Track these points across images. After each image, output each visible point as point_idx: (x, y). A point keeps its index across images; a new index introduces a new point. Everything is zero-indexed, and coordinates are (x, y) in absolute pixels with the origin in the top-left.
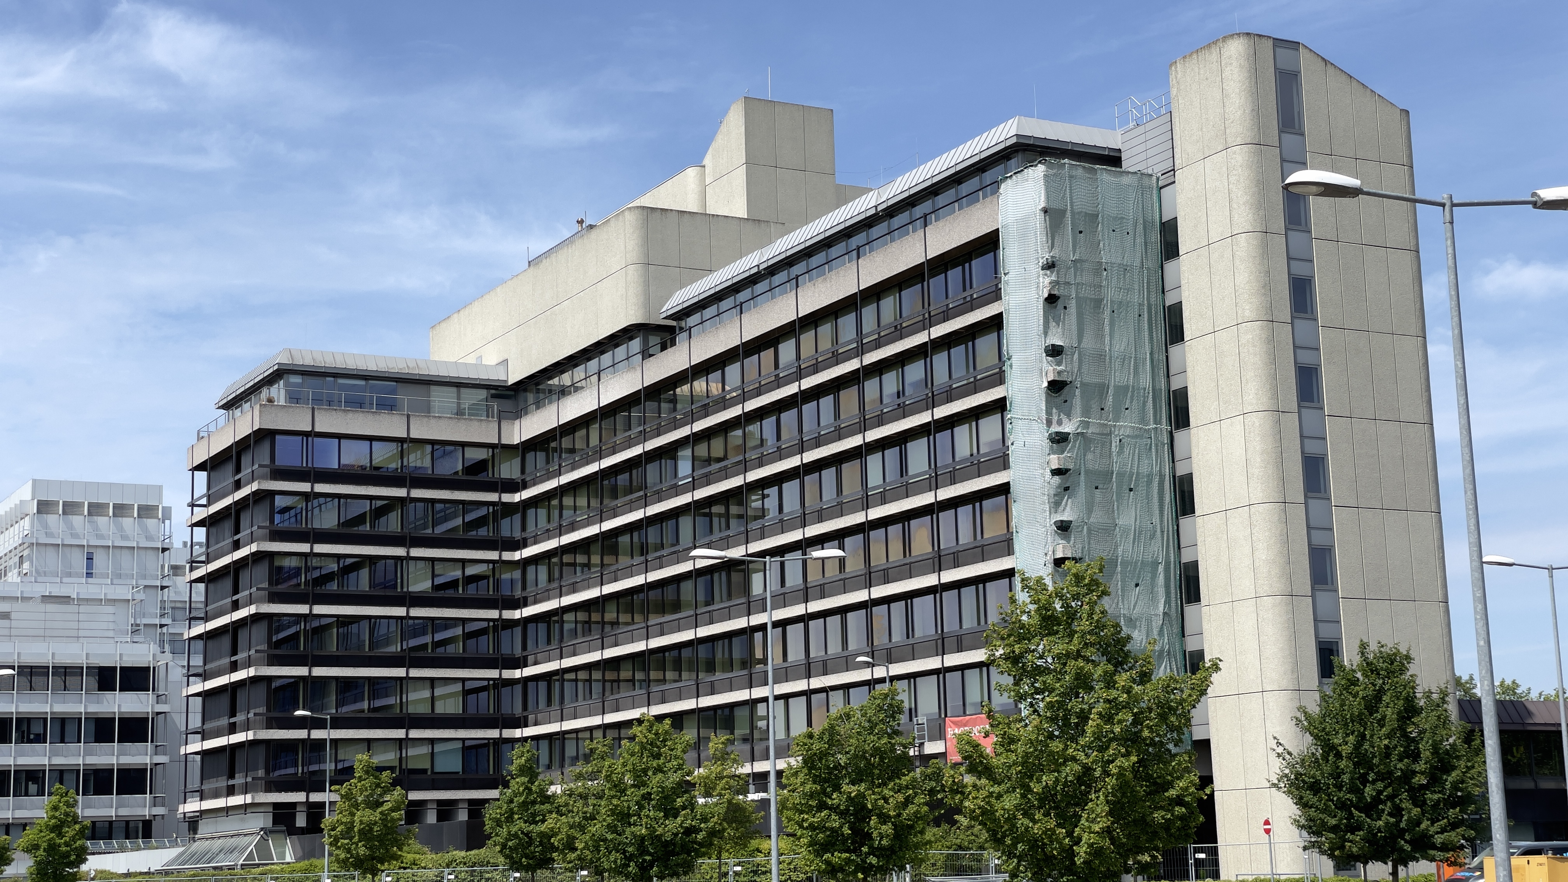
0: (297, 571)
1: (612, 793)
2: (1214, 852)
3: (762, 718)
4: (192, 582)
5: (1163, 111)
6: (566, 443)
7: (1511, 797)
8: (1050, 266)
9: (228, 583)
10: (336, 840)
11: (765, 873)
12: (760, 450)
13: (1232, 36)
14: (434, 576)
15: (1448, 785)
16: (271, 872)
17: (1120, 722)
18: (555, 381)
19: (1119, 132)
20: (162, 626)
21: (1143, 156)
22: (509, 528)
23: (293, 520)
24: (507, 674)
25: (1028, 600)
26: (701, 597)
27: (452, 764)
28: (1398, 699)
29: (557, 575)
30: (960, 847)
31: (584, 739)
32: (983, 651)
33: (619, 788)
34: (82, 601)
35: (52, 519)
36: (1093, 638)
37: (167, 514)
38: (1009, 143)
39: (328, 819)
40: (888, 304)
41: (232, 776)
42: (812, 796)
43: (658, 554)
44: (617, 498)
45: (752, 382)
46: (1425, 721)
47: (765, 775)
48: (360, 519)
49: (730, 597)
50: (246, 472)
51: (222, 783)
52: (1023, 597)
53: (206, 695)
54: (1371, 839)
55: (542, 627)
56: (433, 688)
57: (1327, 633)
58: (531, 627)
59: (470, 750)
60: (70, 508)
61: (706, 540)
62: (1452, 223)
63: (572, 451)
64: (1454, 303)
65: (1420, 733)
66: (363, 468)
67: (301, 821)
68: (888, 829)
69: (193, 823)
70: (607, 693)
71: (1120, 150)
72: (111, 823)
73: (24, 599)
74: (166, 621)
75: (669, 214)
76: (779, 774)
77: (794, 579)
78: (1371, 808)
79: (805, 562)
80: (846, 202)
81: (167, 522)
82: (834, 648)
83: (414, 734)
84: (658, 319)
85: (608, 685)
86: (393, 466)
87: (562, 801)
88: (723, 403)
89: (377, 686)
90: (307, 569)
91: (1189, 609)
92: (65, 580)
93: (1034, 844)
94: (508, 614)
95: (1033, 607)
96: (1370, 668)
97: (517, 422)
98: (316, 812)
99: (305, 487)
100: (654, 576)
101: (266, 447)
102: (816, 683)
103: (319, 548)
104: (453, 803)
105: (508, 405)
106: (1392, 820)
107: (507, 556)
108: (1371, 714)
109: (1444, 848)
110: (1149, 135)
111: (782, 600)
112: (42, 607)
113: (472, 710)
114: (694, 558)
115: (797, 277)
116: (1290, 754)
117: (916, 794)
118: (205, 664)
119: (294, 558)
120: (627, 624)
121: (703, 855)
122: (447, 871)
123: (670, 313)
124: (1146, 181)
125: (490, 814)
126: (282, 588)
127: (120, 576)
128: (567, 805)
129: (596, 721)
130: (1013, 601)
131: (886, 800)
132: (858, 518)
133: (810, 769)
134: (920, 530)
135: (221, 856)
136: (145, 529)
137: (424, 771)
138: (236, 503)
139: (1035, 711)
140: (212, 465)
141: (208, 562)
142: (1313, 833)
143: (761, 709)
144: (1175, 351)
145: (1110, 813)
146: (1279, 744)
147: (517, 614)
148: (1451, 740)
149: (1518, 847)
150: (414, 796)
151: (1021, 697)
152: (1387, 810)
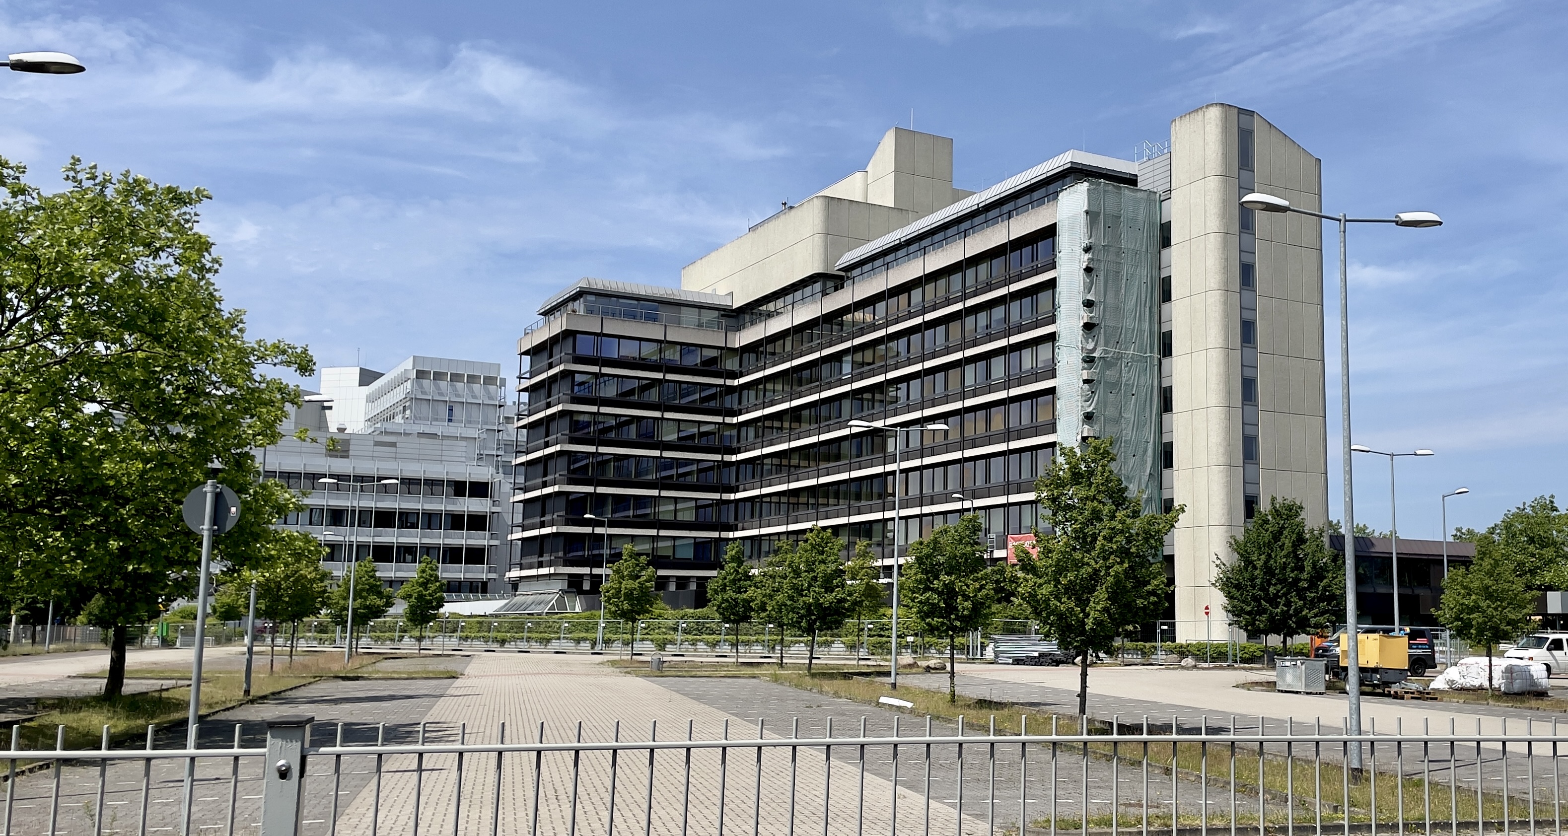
0: (588, 424)
1: (792, 575)
2: (1173, 625)
3: (890, 531)
4: (518, 428)
5: (1166, 151)
6: (770, 348)
7: (1361, 599)
8: (1087, 250)
9: (542, 430)
10: (609, 599)
11: (887, 629)
12: (896, 359)
13: (1212, 105)
14: (679, 431)
15: (1320, 588)
16: (566, 618)
17: (1117, 542)
18: (764, 308)
19: (1137, 163)
20: (497, 456)
21: (1151, 180)
22: (730, 402)
23: (586, 390)
24: (725, 496)
25: (1064, 462)
26: (854, 452)
27: (689, 554)
28: (1293, 533)
29: (760, 434)
30: (1014, 618)
31: (774, 540)
32: (1034, 493)
33: (797, 573)
34: (444, 437)
35: (426, 382)
36: (1102, 488)
37: (503, 382)
38: (1066, 167)
39: (604, 585)
40: (983, 268)
41: (541, 555)
42: (920, 582)
43: (827, 423)
44: (801, 386)
45: (892, 315)
46: (1308, 548)
47: (891, 567)
48: (631, 392)
49: (872, 453)
50: (556, 358)
51: (535, 559)
52: (1061, 460)
53: (525, 502)
54: (1271, 619)
55: (750, 467)
56: (676, 504)
57: (1251, 491)
58: (742, 466)
59: (700, 546)
60: (438, 376)
61: (859, 415)
62: (1344, 232)
63: (774, 354)
64: (1343, 283)
65: (1305, 555)
66: (635, 358)
67: (586, 586)
68: (968, 604)
69: (515, 585)
70: (791, 510)
71: (1136, 176)
72: (460, 582)
73: (406, 434)
74: (502, 453)
75: (843, 202)
76: (900, 567)
77: (915, 443)
78: (1273, 601)
79: (922, 431)
80: (958, 200)
81: (503, 388)
82: (939, 488)
83: (663, 533)
84: (834, 270)
85: (791, 506)
86: (654, 358)
87: (758, 579)
88: (874, 328)
89: (639, 501)
90: (595, 423)
91: (1166, 472)
92: (433, 423)
93: (1061, 616)
94: (727, 458)
95: (1066, 466)
96: (1277, 513)
97: (738, 333)
98: (596, 580)
99: (595, 369)
100: (824, 437)
101: (571, 340)
102: (926, 510)
103: (604, 410)
104: (688, 578)
105: (732, 321)
106: (1285, 609)
107: (728, 420)
108: (1276, 542)
109: (1316, 626)
110: (1156, 166)
111: (906, 456)
112: (417, 440)
113: (701, 519)
114: (851, 426)
115: (925, 248)
116: (1224, 565)
117: (987, 583)
118: (525, 482)
119: (586, 415)
120: (805, 467)
121: (849, 617)
122: (681, 621)
123: (841, 267)
124: (1152, 196)
125: (711, 586)
126: (578, 434)
127: (470, 422)
128: (761, 582)
129: (782, 529)
130: (1054, 462)
131: (968, 587)
132: (958, 405)
133: (920, 564)
134: (997, 414)
135: (533, 606)
136: (488, 392)
137: (669, 557)
138: (549, 378)
139: (1065, 532)
140: (535, 352)
141: (529, 415)
142: (1236, 615)
143: (890, 525)
144: (1165, 306)
145: (1109, 599)
146: (1218, 558)
147: (733, 458)
148: (1324, 560)
149: (1362, 629)
150: (662, 573)
151: (1056, 524)
152: (1283, 602)
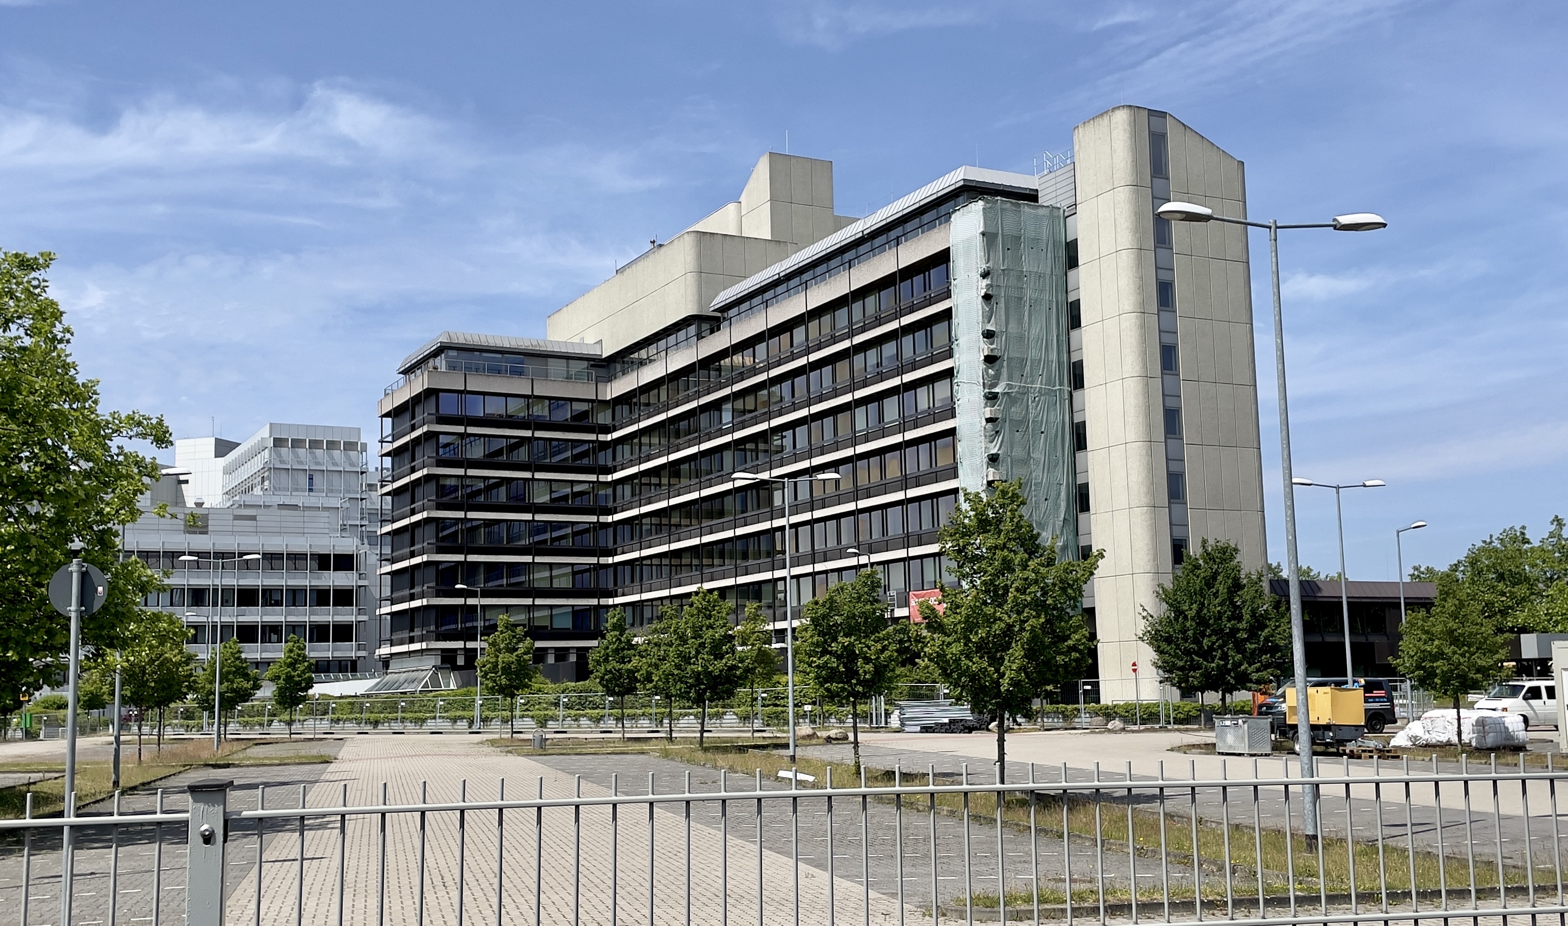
0: (455, 489)
1: (678, 642)
2: (1096, 685)
3: (781, 592)
4: (382, 495)
5: (1069, 161)
6: (644, 399)
7: (1309, 649)
8: (985, 275)
9: (407, 496)
10: (486, 674)
11: (783, 698)
12: (780, 405)
13: (1118, 108)
14: (551, 492)
15: (1262, 639)
16: (441, 695)
17: (1030, 593)
18: (636, 355)
19: (1037, 177)
20: (362, 526)
21: (1054, 195)
22: (604, 458)
23: (452, 452)
24: (603, 560)
25: (969, 509)
26: (738, 508)
27: (567, 623)
28: (1228, 578)
29: (637, 492)
30: (919, 682)
31: (658, 606)
32: (937, 545)
33: (683, 639)
34: (306, 508)
35: (284, 451)
36: (1012, 535)
37: (364, 448)
38: (958, 185)
39: (480, 659)
40: (871, 301)
41: (412, 630)
42: (817, 645)
43: (709, 477)
44: (679, 438)
45: (775, 356)
46: (1247, 594)
47: (783, 631)
48: (499, 452)
49: (759, 507)
50: (419, 418)
51: (406, 635)
52: (965, 506)
53: (393, 574)
54: (1207, 675)
55: (628, 528)
56: (551, 570)
57: (1178, 533)
58: (619, 528)
59: (578, 614)
60: (297, 443)
61: (742, 468)
62: (1276, 240)
63: (648, 405)
64: (1276, 297)
65: (1243, 602)
66: (501, 416)
67: (461, 661)
68: (870, 667)
69: (386, 663)
70: (673, 573)
71: (1037, 190)
72: (329, 662)
73: (266, 506)
74: (367, 523)
75: (716, 236)
76: (794, 630)
77: (803, 495)
78: (1207, 655)
79: (811, 482)
80: (841, 228)
81: (364, 453)
82: (832, 543)
83: (539, 602)
84: (709, 312)
85: (673, 568)
86: (522, 414)
87: (642, 648)
88: (754, 371)
89: (514, 568)
90: (463, 486)
91: (1082, 516)
92: (293, 493)
93: (973, 677)
94: (603, 519)
95: (972, 513)
96: (1209, 557)
97: (609, 384)
98: (471, 655)
99: (460, 429)
100: (706, 492)
101: (433, 399)
102: (820, 567)
103: (471, 472)
104: (567, 649)
105: (602, 372)
106: (1222, 663)
107: (602, 478)
108: (1209, 589)
109: (1258, 682)
110: (1058, 179)
111: (796, 510)
112: (278, 512)
113: (578, 586)
114: (734, 480)
115: (807, 281)
116: (1152, 616)
117: (890, 643)
118: (392, 552)
119: (453, 479)
120: (687, 526)
121: (741, 685)
122: (562, 695)
123: (716, 307)
124: (1055, 213)
125: (592, 657)
126: (445, 499)
127: (332, 491)
128: (646, 650)
129: (665, 593)
130: (958, 509)
131: (869, 648)
132: (849, 452)
133: (816, 626)
134: (892, 461)
135: (406, 684)
136: (348, 458)
137: (547, 627)
138: (412, 440)
139: (974, 586)
140: (395, 414)
141: (393, 481)
142: (1167, 671)
143: (780, 586)
144: (1074, 334)
145: (1025, 656)
146: (1144, 610)
147: (609, 519)
148: (1265, 607)
149: (1310, 682)
150: (539, 644)
151: (964, 576)
152: (1218, 655)
